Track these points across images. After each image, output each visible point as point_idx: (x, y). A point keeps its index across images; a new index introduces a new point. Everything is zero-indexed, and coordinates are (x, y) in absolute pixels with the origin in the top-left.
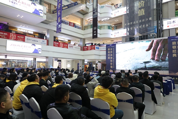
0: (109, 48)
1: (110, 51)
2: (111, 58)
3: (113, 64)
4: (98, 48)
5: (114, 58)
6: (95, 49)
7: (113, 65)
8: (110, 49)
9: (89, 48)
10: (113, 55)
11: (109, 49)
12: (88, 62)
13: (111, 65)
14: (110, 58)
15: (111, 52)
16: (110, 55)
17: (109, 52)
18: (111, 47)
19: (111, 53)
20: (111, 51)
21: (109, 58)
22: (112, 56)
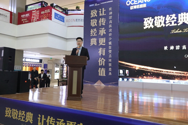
0: (93, 8)
1: (98, 18)
2: (102, 41)
3: (107, 62)
4: (62, 19)
5: (110, 43)
6: (51, 19)
7: (106, 67)
8: (98, 14)
9: (35, 15)
10: (107, 32)
11: (94, 13)
12: (41, 61)
13: (102, 67)
14: (98, 41)
15: (103, 21)
16: (98, 32)
17: (93, 23)
18: (101, 7)
19: (102, 26)
20: (102, 17)
21: (93, 41)
22: (104, 36)
